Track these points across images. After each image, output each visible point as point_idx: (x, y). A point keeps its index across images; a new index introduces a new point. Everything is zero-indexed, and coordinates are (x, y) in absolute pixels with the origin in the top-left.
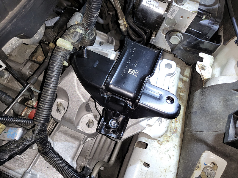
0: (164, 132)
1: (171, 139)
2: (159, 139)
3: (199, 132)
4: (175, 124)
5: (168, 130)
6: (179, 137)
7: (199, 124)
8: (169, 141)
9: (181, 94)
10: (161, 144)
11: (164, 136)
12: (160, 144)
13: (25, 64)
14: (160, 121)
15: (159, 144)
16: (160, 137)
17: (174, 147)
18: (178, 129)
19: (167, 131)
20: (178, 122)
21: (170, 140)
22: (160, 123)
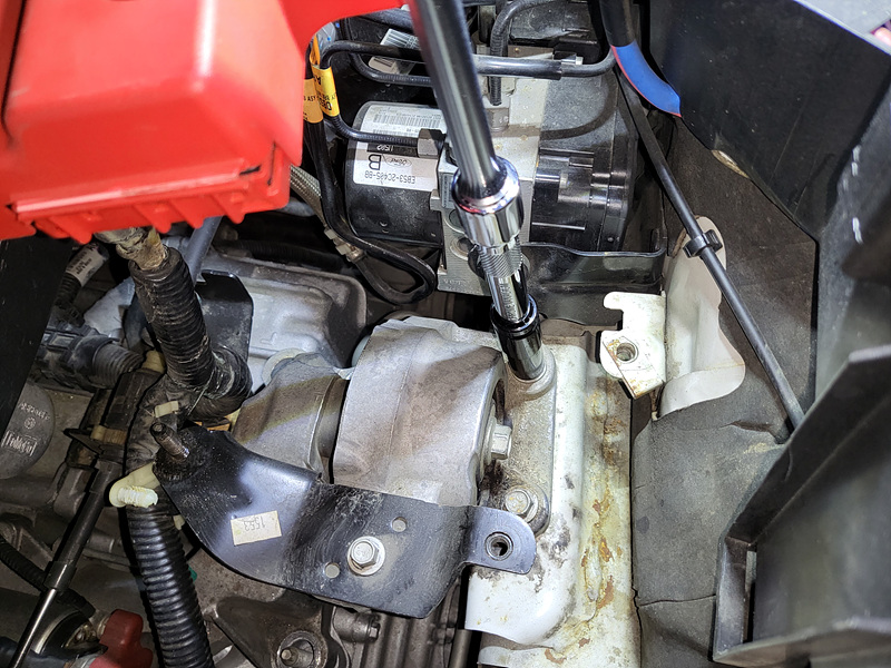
0: (561, 613)
1: (595, 630)
2: (547, 643)
3: (661, 605)
4: (602, 567)
5: (578, 600)
6: (625, 616)
7: (658, 570)
8: (587, 641)
9: (610, 439)
10: (561, 661)
11: (564, 625)
12: (557, 662)
13: (60, 484)
14: (535, 576)
15: (553, 660)
16: (548, 636)
17: (612, 659)
18: (618, 582)
19: (571, 606)
20: (615, 555)
21: (593, 634)
22: (537, 581)
